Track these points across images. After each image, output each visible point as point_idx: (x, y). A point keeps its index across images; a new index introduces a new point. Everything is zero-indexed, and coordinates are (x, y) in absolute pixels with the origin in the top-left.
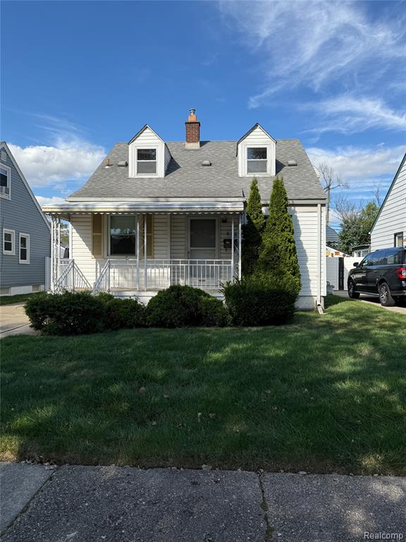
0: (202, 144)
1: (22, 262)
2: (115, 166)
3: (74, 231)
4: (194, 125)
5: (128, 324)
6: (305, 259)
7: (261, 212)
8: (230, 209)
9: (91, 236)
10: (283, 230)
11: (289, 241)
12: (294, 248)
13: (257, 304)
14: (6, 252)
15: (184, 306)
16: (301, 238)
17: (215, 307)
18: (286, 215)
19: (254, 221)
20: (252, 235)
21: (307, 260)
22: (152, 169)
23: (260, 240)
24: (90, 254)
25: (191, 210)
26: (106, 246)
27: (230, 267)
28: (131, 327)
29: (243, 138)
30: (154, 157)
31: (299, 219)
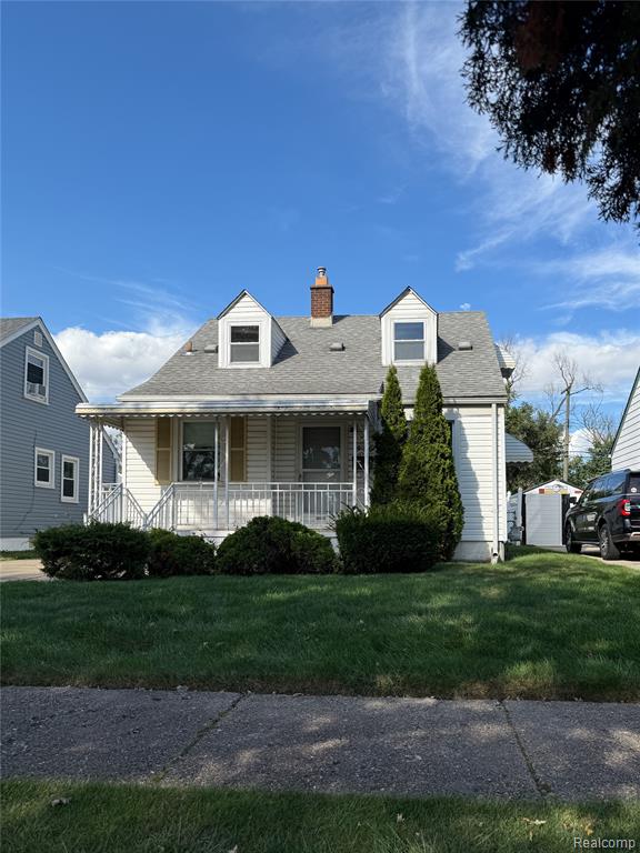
0: (336, 319)
1: (65, 499)
2: (199, 351)
3: (130, 444)
4: (323, 291)
5: (187, 569)
6: (474, 485)
7: (402, 414)
8: (348, 409)
9: (154, 452)
10: (433, 441)
11: (443, 456)
12: (452, 468)
13: (375, 542)
14: (39, 484)
15: (269, 544)
16: (469, 455)
17: (317, 547)
18: (437, 419)
19: (392, 428)
20: (387, 449)
21: (477, 487)
22: (254, 355)
23: (400, 454)
24: (152, 478)
25: (293, 409)
26: (176, 466)
27: (351, 494)
28: (190, 574)
29: (388, 308)
30: (256, 338)
31: (464, 425)
